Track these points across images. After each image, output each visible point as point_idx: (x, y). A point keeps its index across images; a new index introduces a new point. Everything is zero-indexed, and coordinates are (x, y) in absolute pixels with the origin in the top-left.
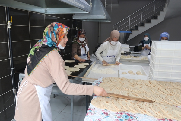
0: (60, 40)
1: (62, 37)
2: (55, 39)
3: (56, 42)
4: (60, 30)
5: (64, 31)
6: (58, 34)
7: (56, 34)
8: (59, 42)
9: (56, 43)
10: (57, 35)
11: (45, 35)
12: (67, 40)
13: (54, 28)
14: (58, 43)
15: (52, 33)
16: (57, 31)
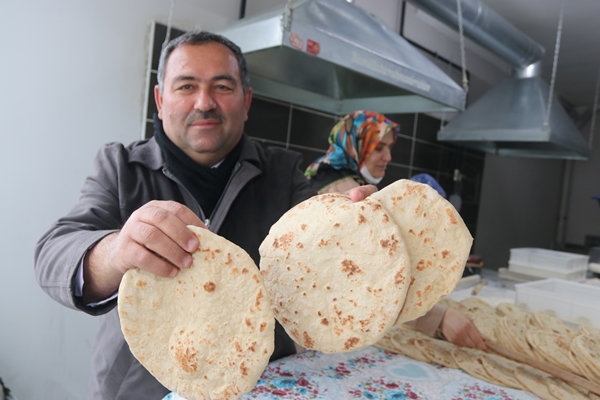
0: (368, 156)
1: (373, 147)
2: (354, 152)
3: (357, 159)
4: (369, 127)
5: (379, 132)
6: (364, 139)
7: (358, 139)
8: (363, 159)
9: (355, 161)
10: (360, 142)
11: (332, 139)
12: (388, 157)
13: (355, 123)
14: (361, 163)
15: (348, 134)
16: (359, 130)
